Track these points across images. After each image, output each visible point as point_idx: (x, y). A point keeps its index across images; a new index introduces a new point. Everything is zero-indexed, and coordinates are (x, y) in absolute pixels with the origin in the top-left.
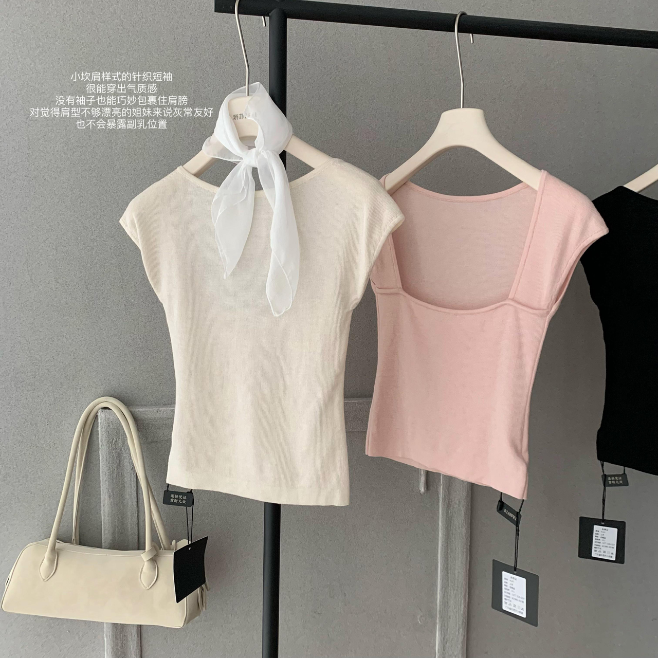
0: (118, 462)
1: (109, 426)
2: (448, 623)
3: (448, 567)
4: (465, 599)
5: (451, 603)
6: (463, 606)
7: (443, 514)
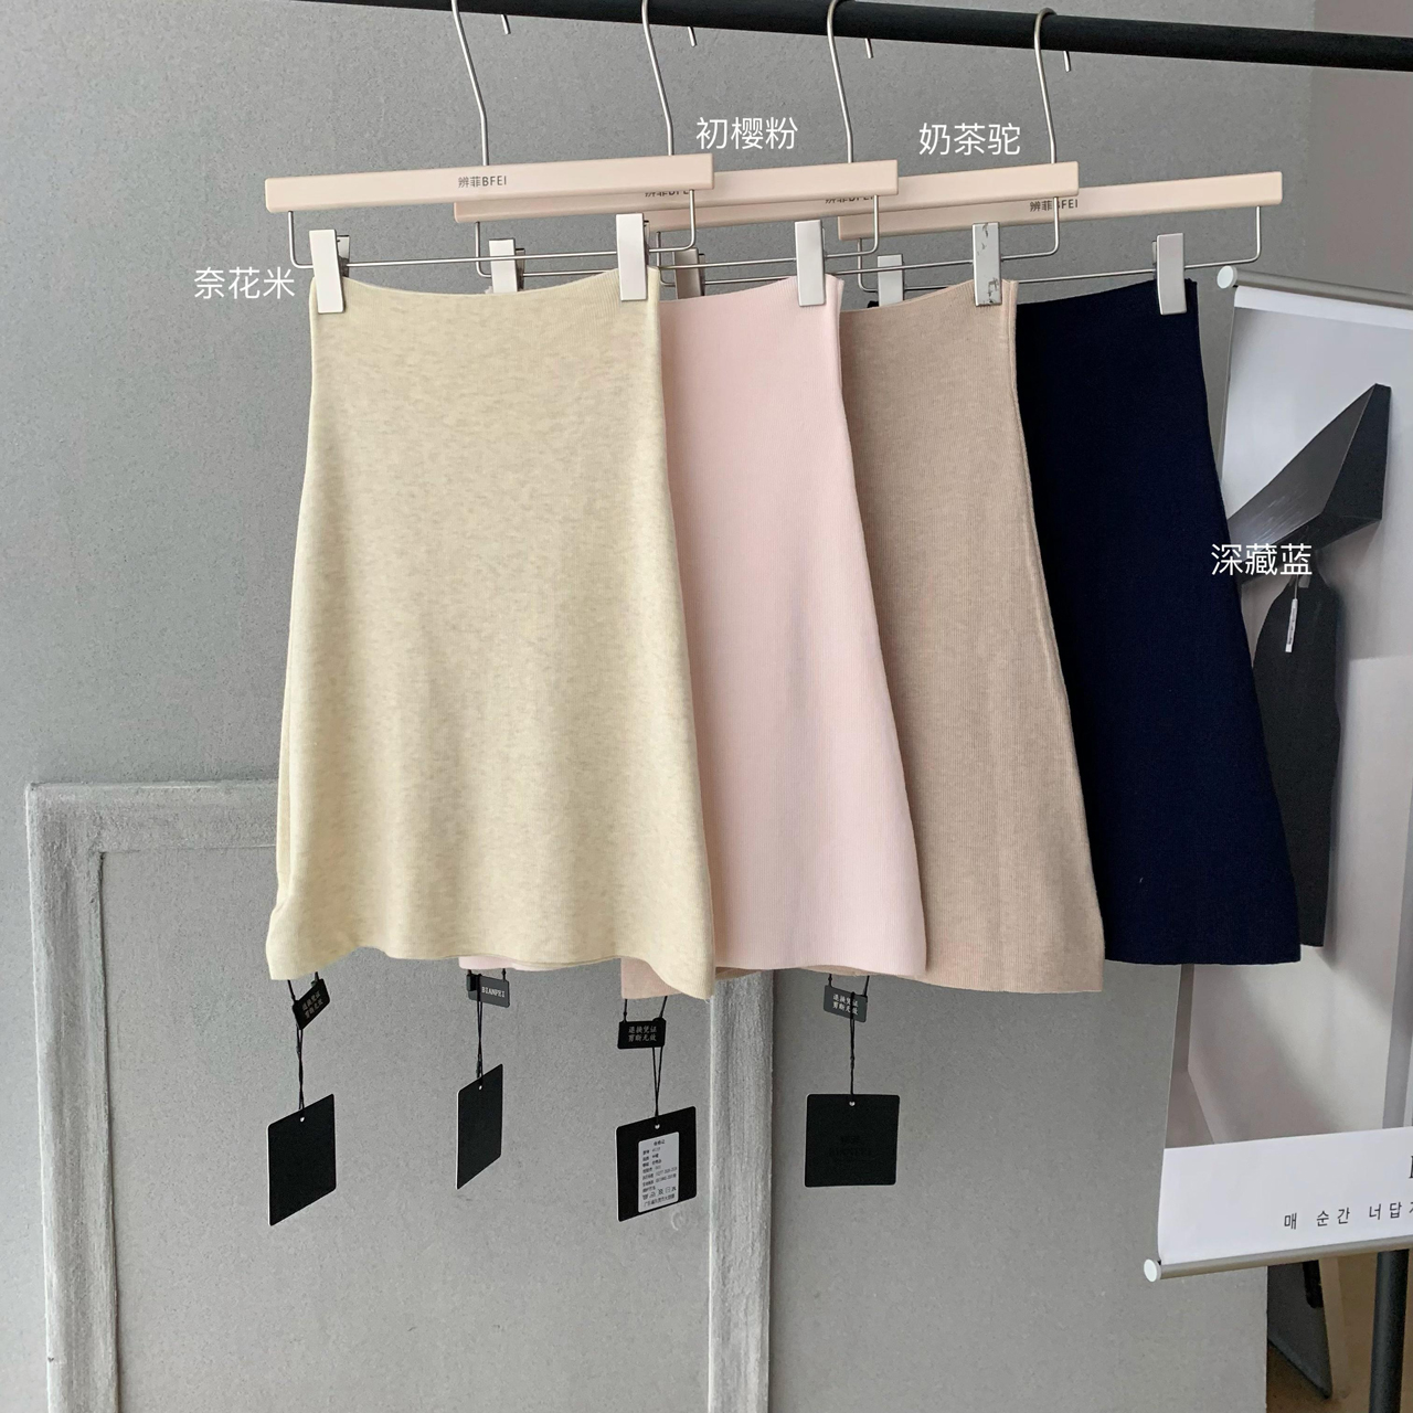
0: (64, 887)
1: (45, 817)
2: (731, 1230)
3: (729, 1115)
4: (766, 1184)
5: (737, 1190)
6: (760, 1198)
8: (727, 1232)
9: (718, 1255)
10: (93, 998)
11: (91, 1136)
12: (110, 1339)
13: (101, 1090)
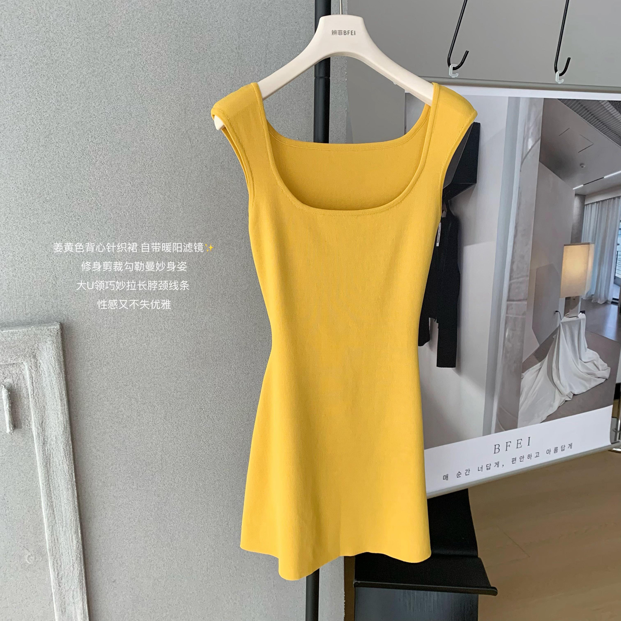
2: (60, 560)
5: (62, 540)
7: (39, 453)
8: (59, 562)
9: (55, 573)
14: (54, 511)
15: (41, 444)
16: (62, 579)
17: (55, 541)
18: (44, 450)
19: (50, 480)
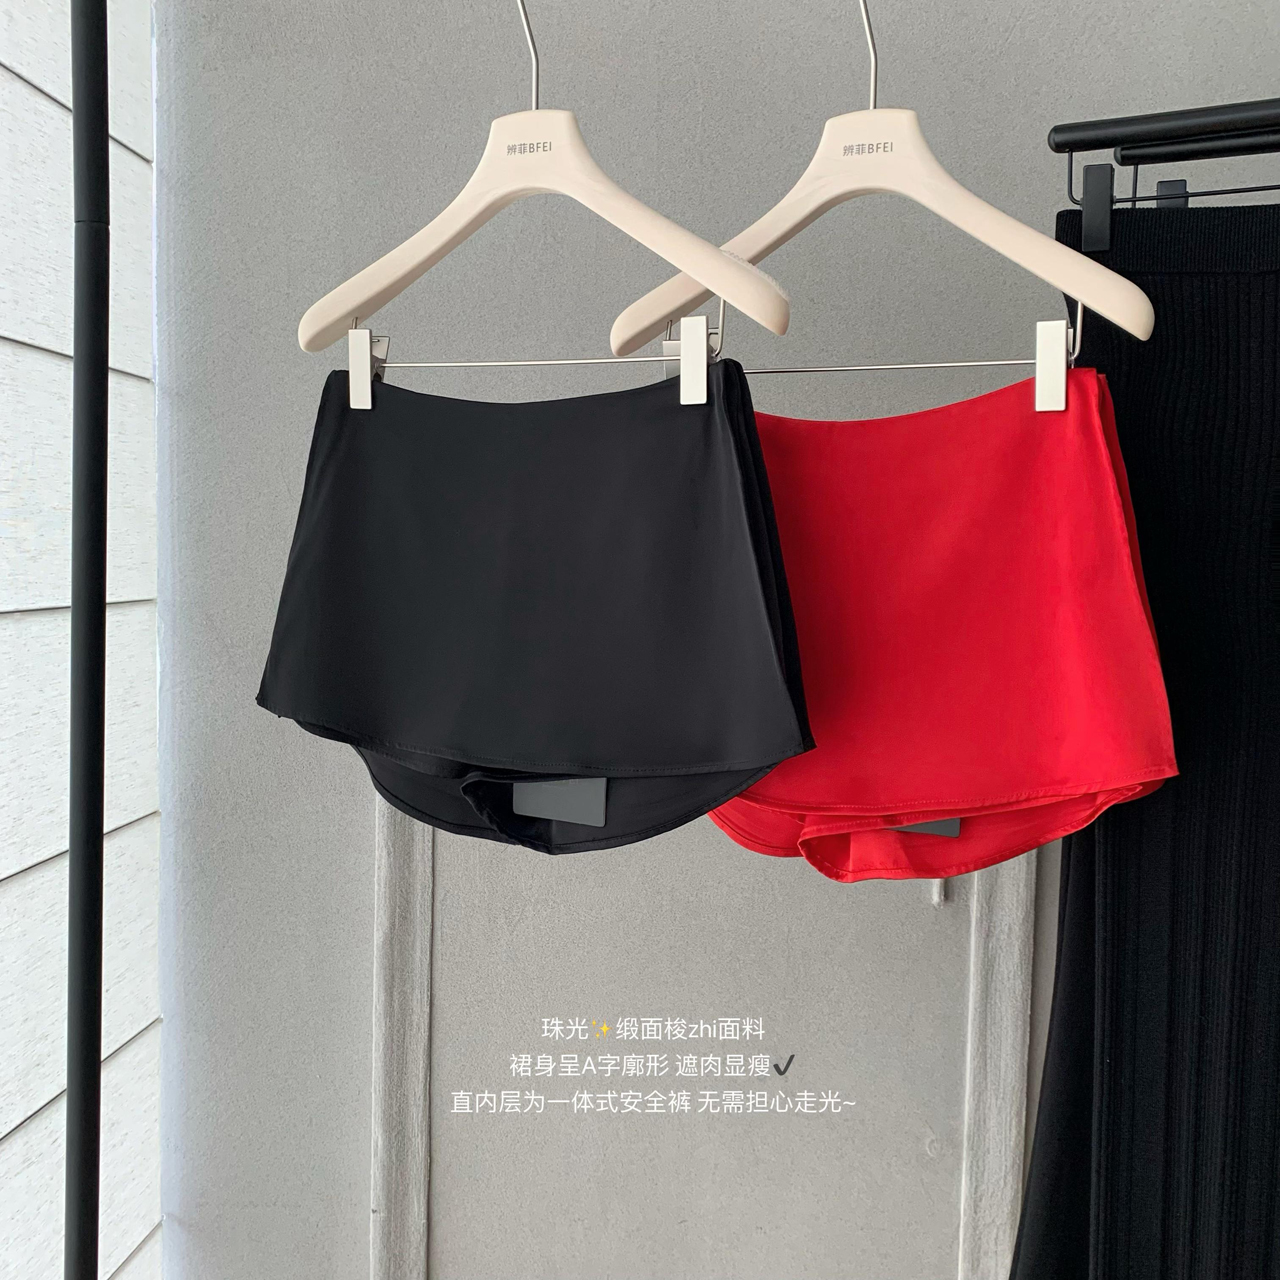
2: (984, 1161)
3: (985, 1053)
4: (1020, 1121)
5: (992, 1123)
7: (977, 951)
8: (980, 1163)
9: (971, 1184)
10: (422, 896)
11: (415, 1017)
12: (423, 1200)
13: (426, 978)
14: (986, 1065)
15: (984, 935)
16: (981, 1200)
17: (979, 1123)
18: (986, 948)
19: (989, 1006)
